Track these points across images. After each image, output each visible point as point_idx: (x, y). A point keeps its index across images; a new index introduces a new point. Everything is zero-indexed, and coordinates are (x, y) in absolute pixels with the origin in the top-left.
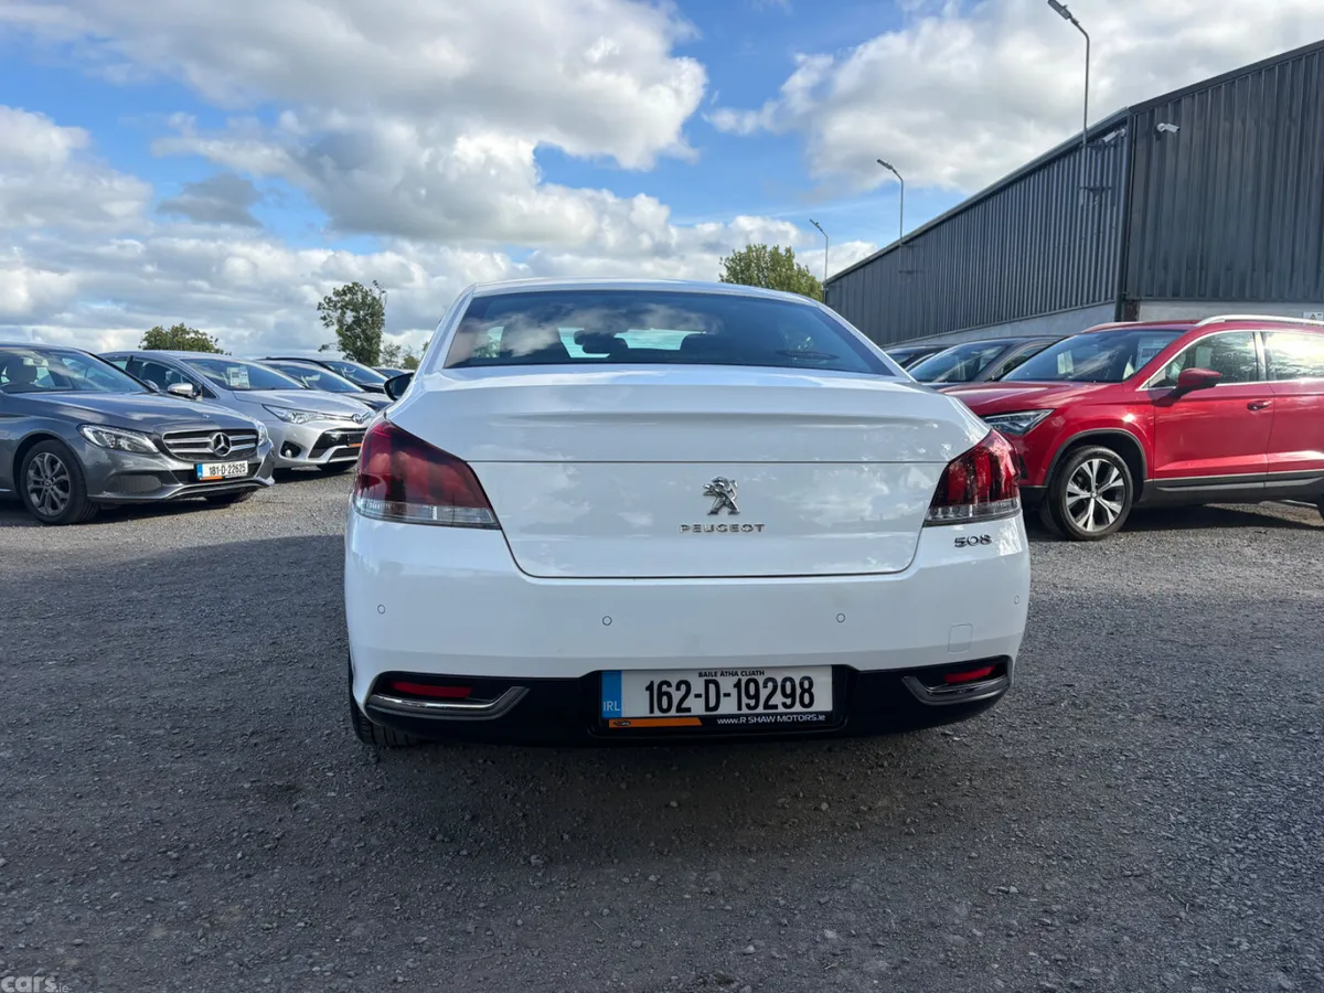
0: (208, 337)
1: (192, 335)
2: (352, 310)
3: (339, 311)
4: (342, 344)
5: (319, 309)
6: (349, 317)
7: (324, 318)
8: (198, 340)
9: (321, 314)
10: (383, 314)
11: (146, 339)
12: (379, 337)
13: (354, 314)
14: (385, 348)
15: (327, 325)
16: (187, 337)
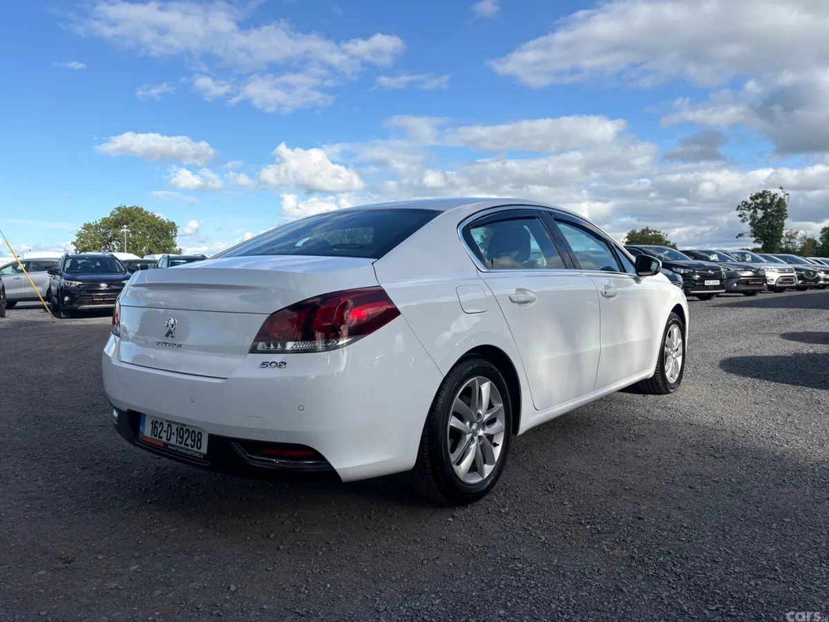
0: (662, 234)
1: (653, 233)
2: (762, 209)
3: (752, 210)
4: (754, 232)
5: (737, 209)
6: (760, 214)
7: (740, 216)
8: (656, 236)
9: (738, 213)
10: (786, 210)
11: (627, 237)
12: (782, 225)
13: (762, 211)
14: (786, 234)
15: (743, 221)
16: (650, 234)
